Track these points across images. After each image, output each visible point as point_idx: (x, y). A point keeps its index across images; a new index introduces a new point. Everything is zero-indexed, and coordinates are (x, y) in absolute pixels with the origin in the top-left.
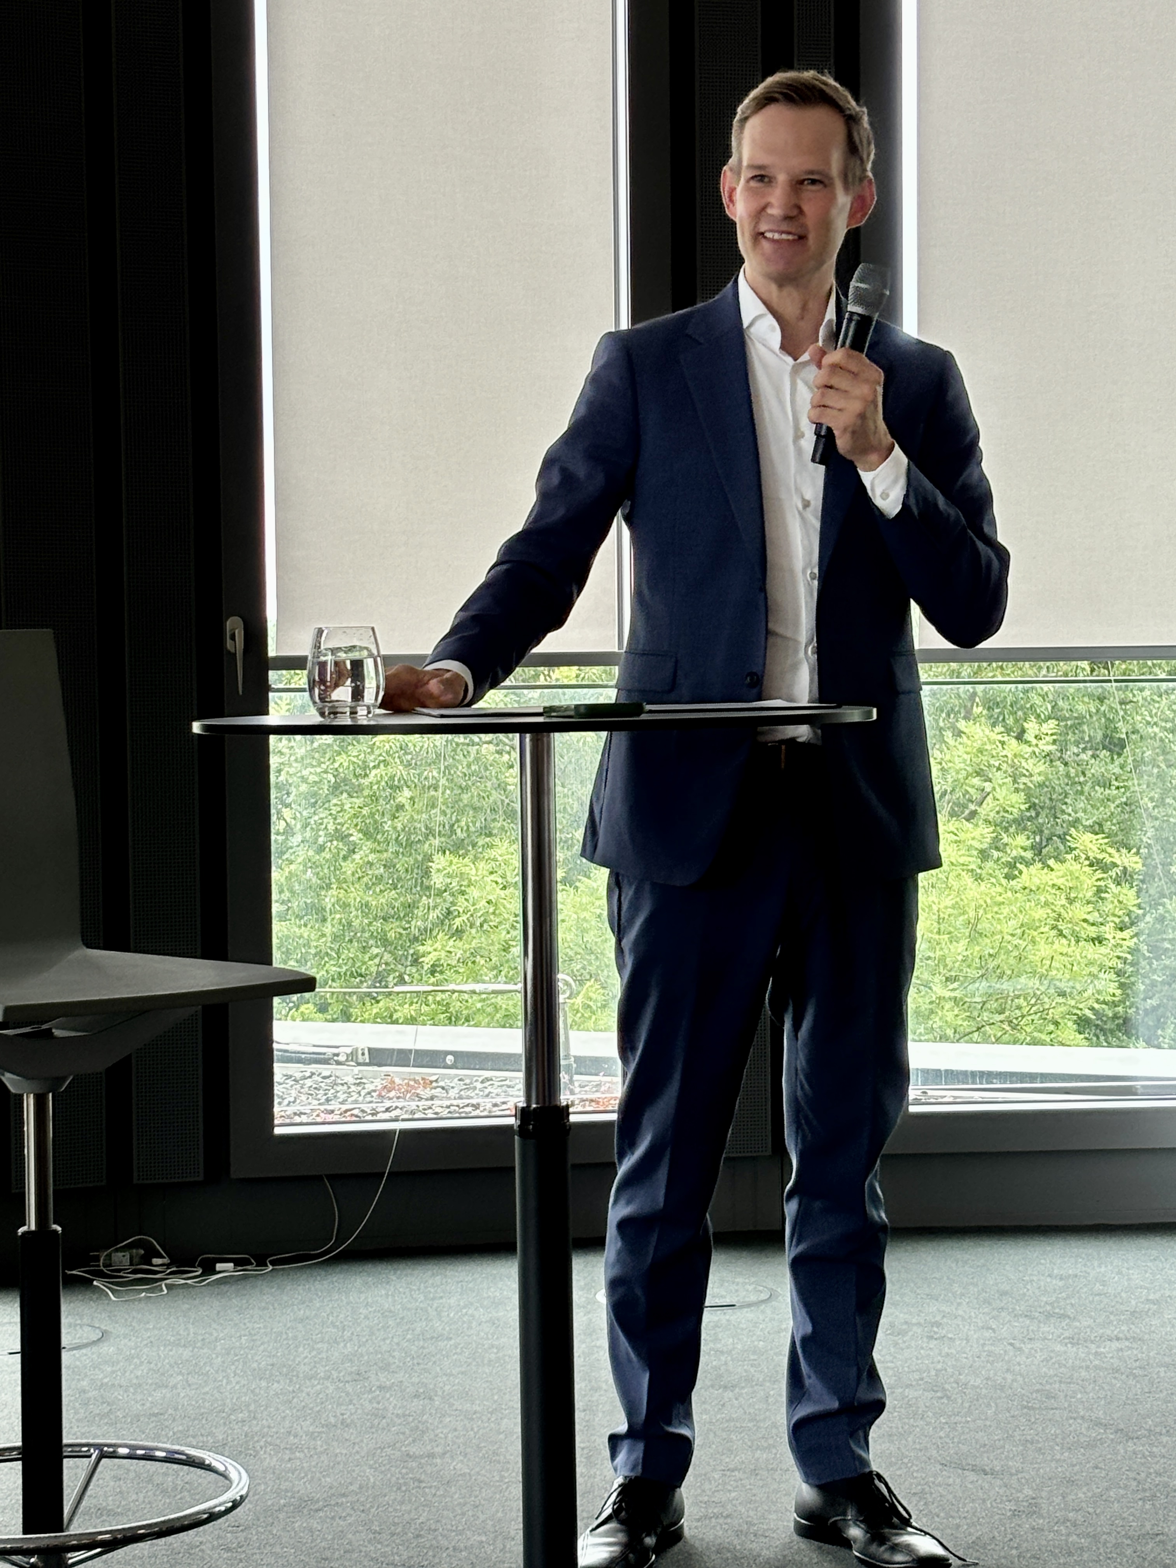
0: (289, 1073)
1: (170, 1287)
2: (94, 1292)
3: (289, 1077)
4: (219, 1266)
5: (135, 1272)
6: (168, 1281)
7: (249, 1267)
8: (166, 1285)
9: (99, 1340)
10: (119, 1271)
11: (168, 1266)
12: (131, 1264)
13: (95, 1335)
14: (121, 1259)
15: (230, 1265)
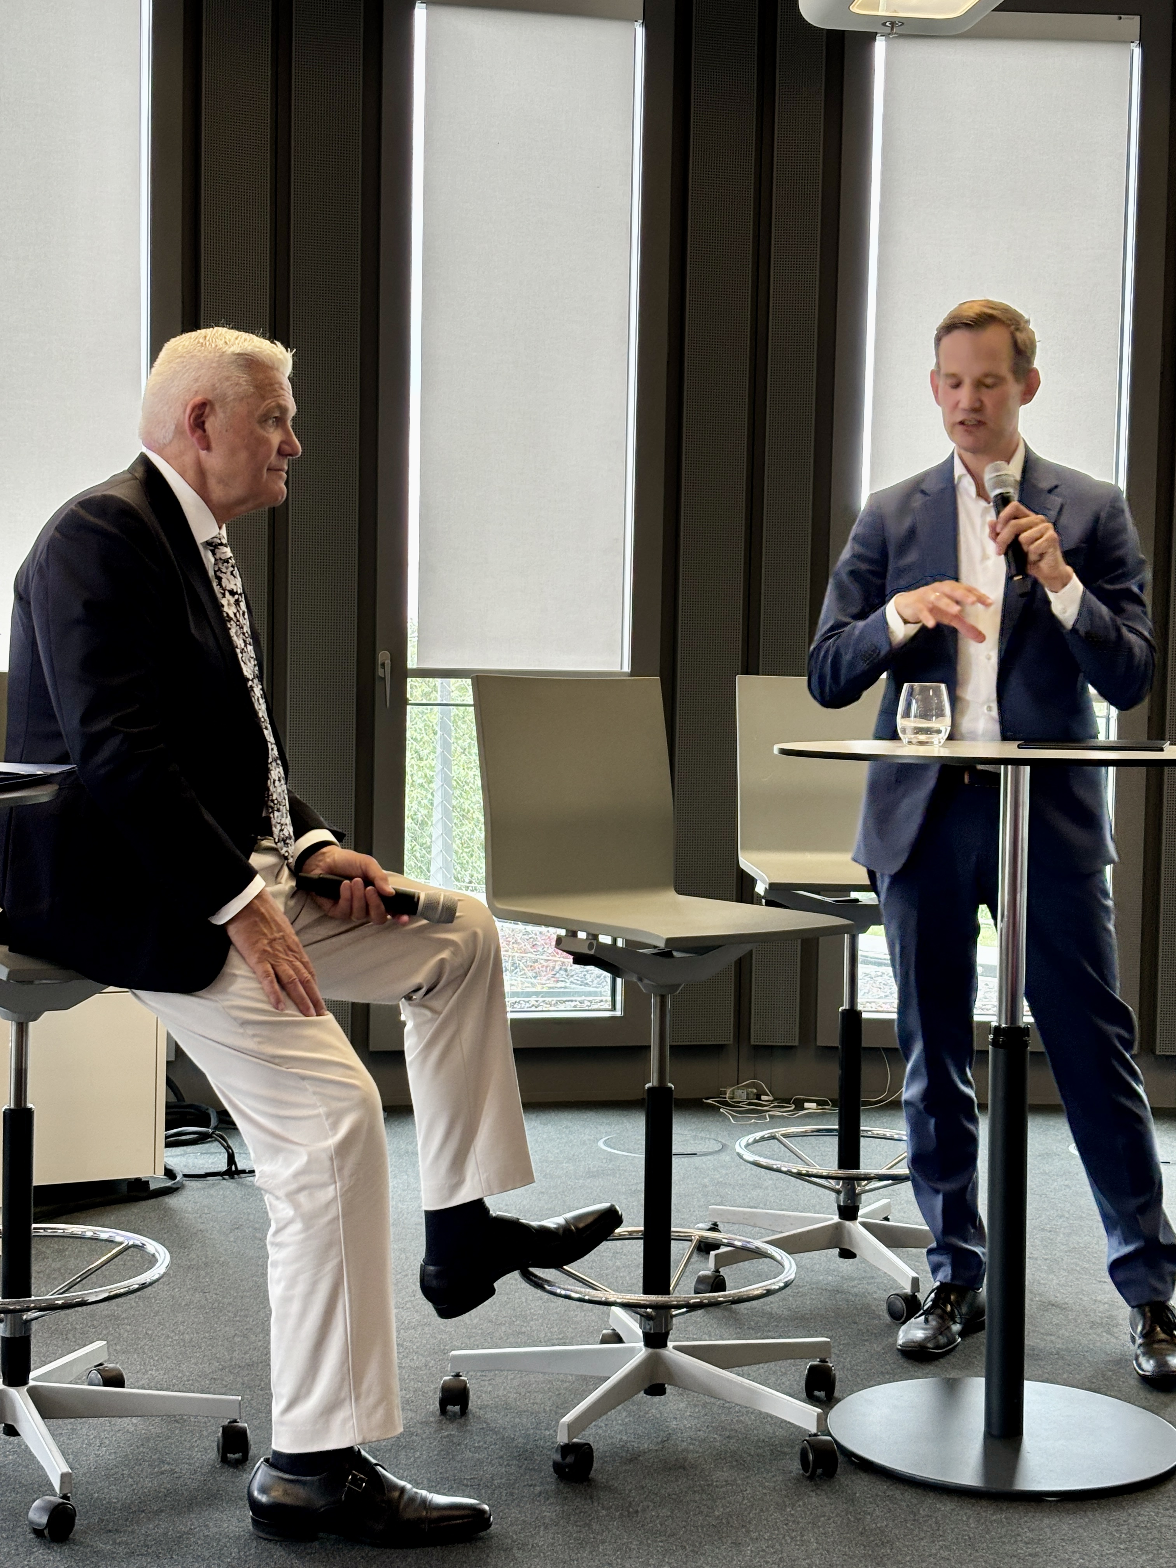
0: (867, 972)
1: (771, 1117)
2: (720, 1116)
3: (867, 975)
4: (807, 1105)
5: (750, 1104)
6: (771, 1113)
7: (827, 1107)
8: (770, 1116)
9: (720, 1150)
10: (739, 1102)
11: (772, 1102)
12: (748, 1099)
13: (718, 1147)
14: (741, 1094)
15: (814, 1105)
